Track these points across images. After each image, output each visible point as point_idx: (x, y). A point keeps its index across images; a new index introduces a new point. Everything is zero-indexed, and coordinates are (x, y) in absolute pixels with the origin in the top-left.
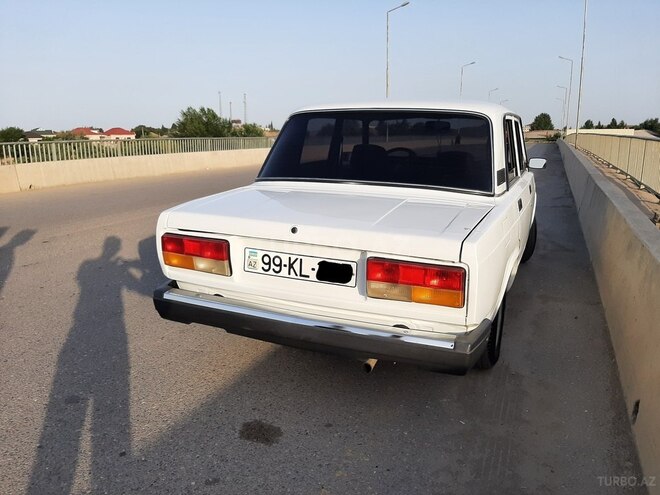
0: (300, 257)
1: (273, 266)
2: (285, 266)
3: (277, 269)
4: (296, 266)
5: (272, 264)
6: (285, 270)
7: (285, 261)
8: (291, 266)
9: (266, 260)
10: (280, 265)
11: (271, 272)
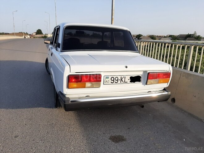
0: (124, 76)
1: (115, 81)
2: (119, 80)
3: (116, 81)
4: (123, 80)
5: (114, 80)
6: (119, 82)
7: (120, 78)
8: (121, 80)
9: (113, 79)
10: (118, 80)
11: (114, 83)
